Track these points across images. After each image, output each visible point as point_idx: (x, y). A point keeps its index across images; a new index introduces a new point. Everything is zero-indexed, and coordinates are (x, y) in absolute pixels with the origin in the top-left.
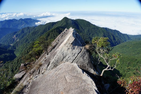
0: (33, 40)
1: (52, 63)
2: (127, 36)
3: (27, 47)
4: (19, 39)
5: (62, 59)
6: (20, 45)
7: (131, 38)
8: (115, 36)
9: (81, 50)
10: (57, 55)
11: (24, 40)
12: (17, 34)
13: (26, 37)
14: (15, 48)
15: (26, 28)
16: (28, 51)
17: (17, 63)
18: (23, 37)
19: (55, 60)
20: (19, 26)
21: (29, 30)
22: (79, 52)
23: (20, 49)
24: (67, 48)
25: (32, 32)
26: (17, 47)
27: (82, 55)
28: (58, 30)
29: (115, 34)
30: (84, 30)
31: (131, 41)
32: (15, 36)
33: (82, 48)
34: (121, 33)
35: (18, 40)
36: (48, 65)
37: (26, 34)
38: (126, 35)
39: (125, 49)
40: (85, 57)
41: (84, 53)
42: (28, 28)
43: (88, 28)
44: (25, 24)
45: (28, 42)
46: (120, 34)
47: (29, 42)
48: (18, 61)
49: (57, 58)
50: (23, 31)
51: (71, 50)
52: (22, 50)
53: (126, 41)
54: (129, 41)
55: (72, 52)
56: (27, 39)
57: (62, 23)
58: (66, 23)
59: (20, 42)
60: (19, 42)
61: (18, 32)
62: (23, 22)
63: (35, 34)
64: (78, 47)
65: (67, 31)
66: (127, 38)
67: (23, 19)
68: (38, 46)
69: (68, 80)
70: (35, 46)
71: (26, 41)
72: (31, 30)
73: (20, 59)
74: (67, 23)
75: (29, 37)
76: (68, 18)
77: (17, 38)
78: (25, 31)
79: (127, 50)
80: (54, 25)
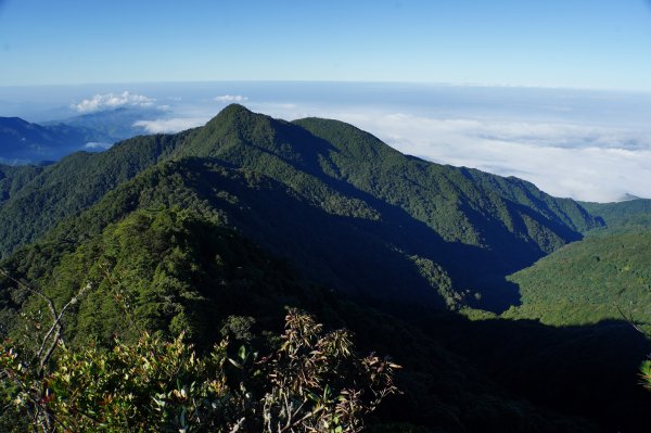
25: (25, 193)
39: (593, 276)
43: (366, 166)
57: (213, 140)
58: (241, 137)
63: (42, 203)
72: (14, 185)
74: (246, 142)
79: (607, 284)
80: (164, 153)
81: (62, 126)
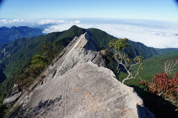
0: (30, 55)
1: (59, 72)
2: (153, 50)
3: (22, 66)
4: (11, 54)
5: (72, 67)
6: (12, 63)
7: (159, 53)
8: (138, 49)
9: (96, 55)
10: (66, 61)
11: (17, 56)
12: (7, 47)
13: (20, 51)
14: (5, 67)
15: (20, 39)
16: (23, 71)
17: (7, 88)
18: (16, 51)
19: (63, 67)
20: (11, 37)
21: (24, 42)
22: (93, 58)
23: (12, 68)
24: (78, 53)
25: (29, 44)
26: (7, 65)
27: (97, 62)
28: (65, 43)
29: (138, 47)
30: (98, 42)
31: (159, 56)
32: (4, 50)
33: (96, 53)
34: (145, 46)
35: (9, 56)
36: (54, 75)
37: (20, 48)
38: (152, 48)
39: (151, 66)
40: (100, 64)
41: (100, 59)
42: (24, 39)
43: (103, 39)
44: (20, 35)
45: (23, 58)
46: (144, 48)
47: (25, 58)
48: (9, 85)
49: (65, 65)
50: (16, 44)
51: (83, 54)
52: (14, 69)
53: (152, 56)
54: (156, 56)
55: (85, 57)
56: (22, 54)
57: (69, 33)
58: (75, 33)
59: (12, 58)
60: (10, 58)
61: (9, 45)
62: (17, 31)
63: (33, 47)
64: (92, 52)
65: (76, 39)
66: (153, 52)
67: (17, 27)
68: (37, 61)
69: (81, 77)
70: (33, 62)
71: (21, 57)
72: (27, 42)
73: (11, 82)
75: (24, 52)
76: (78, 27)
77: (7, 52)
78: (20, 44)
79: (153, 67)
80: (59, 36)
81: (37, 28)
